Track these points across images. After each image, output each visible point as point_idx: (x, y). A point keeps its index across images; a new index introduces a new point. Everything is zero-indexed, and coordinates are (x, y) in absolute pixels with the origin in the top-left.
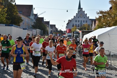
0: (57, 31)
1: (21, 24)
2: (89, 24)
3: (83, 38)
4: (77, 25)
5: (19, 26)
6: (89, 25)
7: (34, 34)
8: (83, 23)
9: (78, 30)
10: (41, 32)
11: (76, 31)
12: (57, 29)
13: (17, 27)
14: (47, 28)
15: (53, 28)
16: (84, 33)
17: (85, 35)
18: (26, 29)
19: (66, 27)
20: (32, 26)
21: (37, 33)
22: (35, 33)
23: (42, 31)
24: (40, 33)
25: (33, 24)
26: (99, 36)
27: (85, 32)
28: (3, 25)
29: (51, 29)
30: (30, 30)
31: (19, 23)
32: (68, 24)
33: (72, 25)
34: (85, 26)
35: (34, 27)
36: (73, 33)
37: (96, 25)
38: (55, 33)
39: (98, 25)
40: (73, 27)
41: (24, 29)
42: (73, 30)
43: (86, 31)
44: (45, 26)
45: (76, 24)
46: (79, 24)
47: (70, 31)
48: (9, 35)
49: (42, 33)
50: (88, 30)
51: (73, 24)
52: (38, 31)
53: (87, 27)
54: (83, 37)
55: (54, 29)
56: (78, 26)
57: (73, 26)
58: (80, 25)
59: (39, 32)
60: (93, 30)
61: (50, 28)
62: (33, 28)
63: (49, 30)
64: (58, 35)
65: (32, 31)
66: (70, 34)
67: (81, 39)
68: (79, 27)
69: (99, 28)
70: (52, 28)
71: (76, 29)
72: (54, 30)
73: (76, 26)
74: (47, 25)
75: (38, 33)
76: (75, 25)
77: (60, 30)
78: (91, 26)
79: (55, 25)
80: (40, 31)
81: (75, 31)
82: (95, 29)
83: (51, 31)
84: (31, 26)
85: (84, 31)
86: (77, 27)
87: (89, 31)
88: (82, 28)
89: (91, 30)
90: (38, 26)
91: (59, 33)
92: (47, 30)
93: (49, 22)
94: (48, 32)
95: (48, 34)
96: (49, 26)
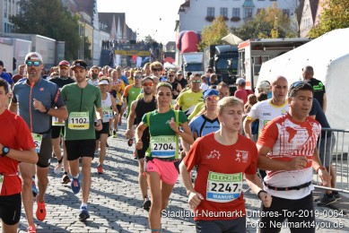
0: (133, 42)
2: (285, 8)
3: (257, 74)
4: (230, 15)
6: (286, 12)
8: (258, 5)
9: (233, 39)
10: (56, 51)
11: (227, 43)
12: (135, 34)
14: (83, 29)
15: (113, 29)
16: (264, 52)
17: (267, 59)
19: (178, 22)
20: (13, 19)
23: (62, 44)
24: (52, 55)
25: (15, 10)
26: (333, 66)
27: (268, 45)
29: (102, 33)
30: (2, 39)
32: (183, 9)
33: (205, 14)
34: (268, 19)
35: (23, 26)
36: (208, 53)
37: (320, 11)
38: (125, 53)
39: (329, 13)
40: (209, 25)
42: (209, 39)
43: (275, 39)
44: (75, 20)
45: (224, 11)
46: (236, 11)
47: (195, 42)
49: (63, 55)
50: (280, 36)
51: (211, 10)
52: (44, 42)
53: (276, 24)
54: (256, 71)
55: (119, 35)
56: (236, 19)
57: (210, 19)
58: (242, 15)
59: (45, 48)
60: (304, 36)
61: (101, 29)
62: (17, 32)
63: (96, 37)
64: (139, 60)
65: (11, 44)
66: (196, 57)
67: (248, 79)
68: (240, 25)
69: (332, 28)
70: (108, 30)
71: (224, 33)
72: (119, 39)
73: (226, 19)
74: (87, 17)
76: (217, 14)
77: (149, 38)
78: (294, 18)
79: (121, 17)
80: (53, 47)
81: (221, 43)
82: (317, 32)
83: (105, 44)
84: (7, 21)
85: (263, 40)
86: (230, 24)
87: (287, 39)
88: (251, 26)
89: (296, 39)
90: (43, 22)
91: (141, 53)
92: (86, 39)
93: (95, 2)
94: (90, 48)
95: (90, 59)
96: (93, 19)
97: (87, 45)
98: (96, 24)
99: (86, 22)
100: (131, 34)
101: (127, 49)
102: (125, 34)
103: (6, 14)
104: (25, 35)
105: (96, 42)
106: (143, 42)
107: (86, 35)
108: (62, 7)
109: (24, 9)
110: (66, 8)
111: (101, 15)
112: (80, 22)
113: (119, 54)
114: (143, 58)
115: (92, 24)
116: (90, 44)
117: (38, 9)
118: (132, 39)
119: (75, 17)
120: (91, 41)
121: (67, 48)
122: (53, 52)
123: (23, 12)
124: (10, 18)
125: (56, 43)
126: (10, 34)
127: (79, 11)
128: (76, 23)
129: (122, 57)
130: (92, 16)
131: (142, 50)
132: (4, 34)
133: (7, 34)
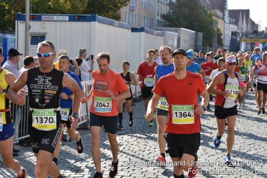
0: (256, 32)
1: (124, 10)
5: (118, 18)
7: (172, 46)
10: (196, 40)
12: (257, 26)
13: (112, 24)
14: (217, 22)
15: (240, 22)
18: (142, 30)
20: (163, 17)
21: (182, 43)
22: (175, 44)
23: (201, 35)
24: (193, 43)
25: (165, 10)
28: (61, 18)
29: (232, 26)
30: (156, 32)
31: (117, 8)
35: (171, 21)
38: (249, 41)
41: (134, 30)
44: (210, 16)
48: (82, 52)
49: (200, 43)
52: (186, 34)
55: (244, 27)
59: (187, 38)
61: (230, 23)
63: (226, 29)
64: (260, 46)
65: (162, 35)
70: (236, 23)
72: (245, 30)
74: (220, 13)
75: (185, 41)
79: (247, 12)
80: (193, 37)
83: (234, 34)
84: (159, 18)
90: (186, 18)
91: (262, 40)
92: (219, 30)
93: (226, 2)
94: (222, 37)
95: (222, 45)
96: (224, 15)
97: (220, 35)
98: (227, 19)
99: (219, 17)
100: (254, 25)
101: (251, 38)
102: (249, 26)
103: (158, 13)
104: (173, 28)
105: (226, 32)
106: (263, 31)
107: (219, 27)
108: (200, 6)
109: (172, 9)
110: (204, 7)
111: (231, 12)
112: (214, 18)
113: (245, 41)
114: (264, 44)
115: (223, 19)
116: (222, 35)
117: (183, 8)
118: (255, 29)
119: (210, 13)
120: (222, 32)
121: (204, 37)
122: (193, 41)
123: (171, 11)
124: (161, 16)
125: (196, 34)
126: (161, 28)
127: (213, 9)
128: (211, 18)
129: (247, 44)
130: (223, 12)
131: (263, 38)
132: (157, 28)
133: (159, 28)
